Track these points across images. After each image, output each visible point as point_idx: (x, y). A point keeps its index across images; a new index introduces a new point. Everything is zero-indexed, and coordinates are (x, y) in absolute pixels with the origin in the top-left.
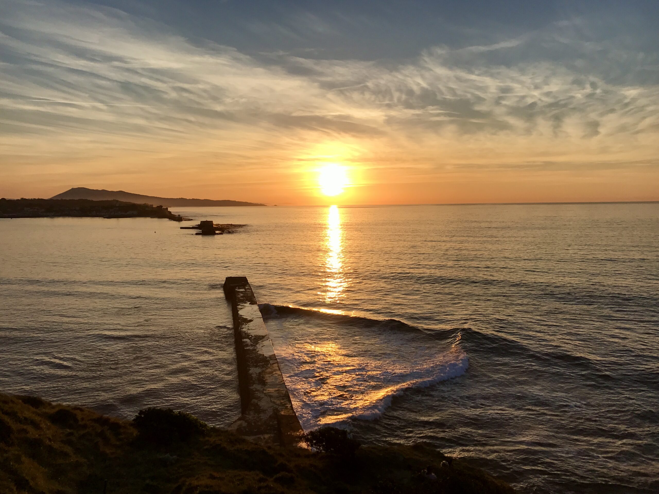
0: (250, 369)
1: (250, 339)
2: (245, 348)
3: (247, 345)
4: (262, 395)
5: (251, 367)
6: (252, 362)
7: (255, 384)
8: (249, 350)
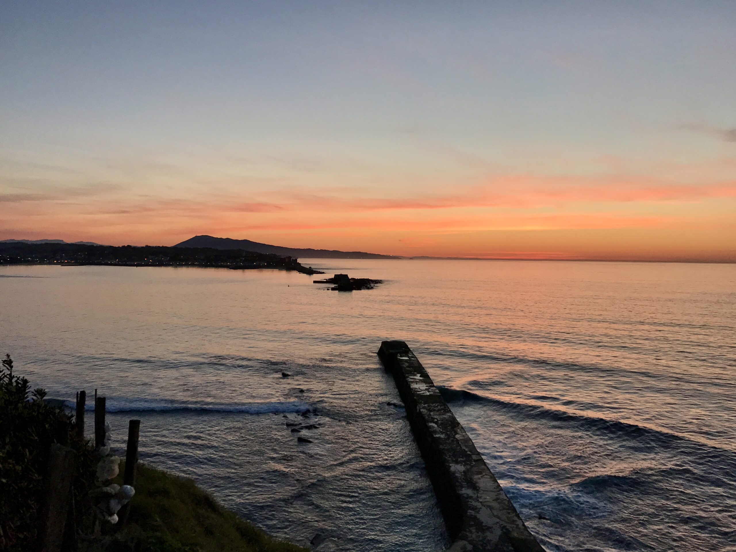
0: (450, 465)
1: (436, 423)
2: (435, 436)
3: (435, 432)
4: (479, 505)
5: (451, 463)
6: (450, 456)
7: (463, 487)
8: (439, 438)
